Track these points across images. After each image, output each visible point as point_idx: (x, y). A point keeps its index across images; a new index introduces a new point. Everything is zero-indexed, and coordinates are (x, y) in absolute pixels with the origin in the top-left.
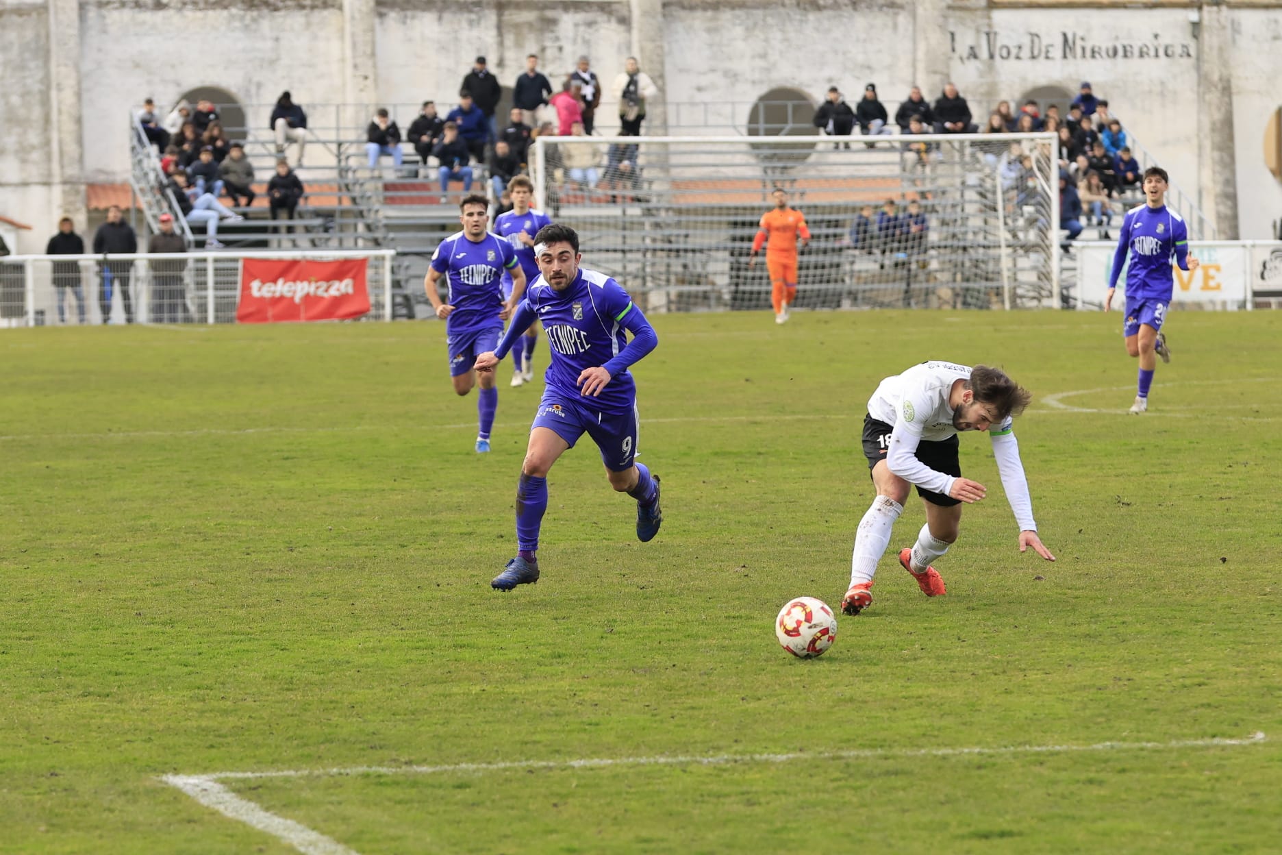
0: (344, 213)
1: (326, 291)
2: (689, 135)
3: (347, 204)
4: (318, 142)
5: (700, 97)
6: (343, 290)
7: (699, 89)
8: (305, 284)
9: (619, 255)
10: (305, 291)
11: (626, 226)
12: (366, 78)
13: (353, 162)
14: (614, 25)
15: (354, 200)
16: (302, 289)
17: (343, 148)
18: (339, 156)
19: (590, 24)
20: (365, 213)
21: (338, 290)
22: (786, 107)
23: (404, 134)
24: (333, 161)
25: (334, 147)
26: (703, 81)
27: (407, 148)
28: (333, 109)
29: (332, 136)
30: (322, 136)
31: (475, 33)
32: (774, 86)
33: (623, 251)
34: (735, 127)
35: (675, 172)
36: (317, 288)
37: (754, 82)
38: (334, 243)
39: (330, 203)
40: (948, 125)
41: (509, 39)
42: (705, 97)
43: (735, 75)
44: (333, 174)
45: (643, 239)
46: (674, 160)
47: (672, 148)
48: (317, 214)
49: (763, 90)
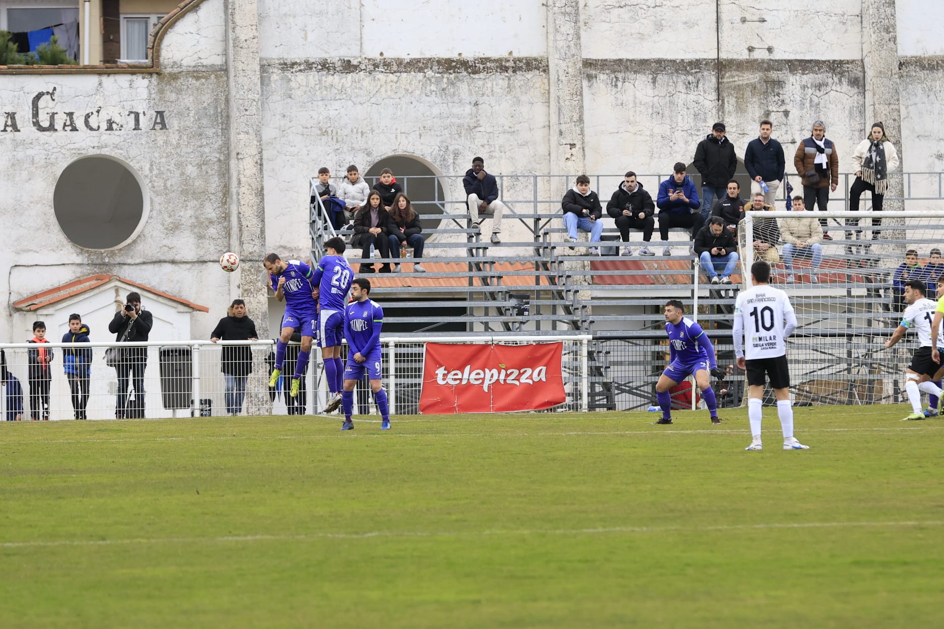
0: (538, 294)
1: (517, 379)
2: (929, 208)
3: (544, 284)
4: (513, 216)
5: (938, 166)
6: (536, 378)
7: (940, 157)
8: (495, 371)
9: (844, 340)
10: (495, 378)
12: (573, 146)
13: (554, 238)
14: (845, 87)
15: (552, 280)
16: (492, 376)
17: (542, 222)
18: (535, 232)
19: (819, 86)
20: (564, 294)
21: (531, 377)
24: (530, 238)
25: (531, 222)
27: (608, 223)
28: (532, 179)
29: (528, 210)
30: (520, 209)
31: (692, 97)
33: (850, 336)
36: (507, 375)
38: (531, 326)
39: (526, 282)
41: (730, 103)
44: (531, 251)
45: (869, 323)
46: (909, 235)
48: (510, 295)
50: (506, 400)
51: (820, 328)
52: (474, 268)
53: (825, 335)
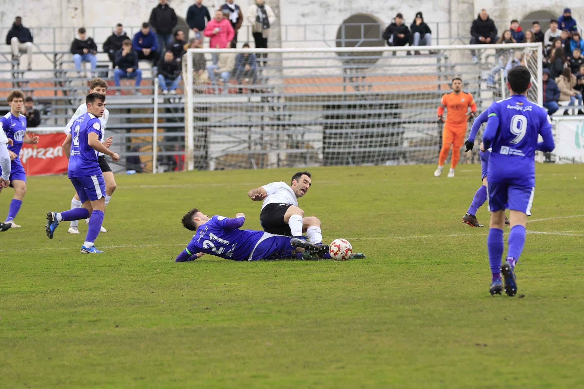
0: (57, 101)
1: (44, 154)
2: (296, 47)
3: (60, 96)
4: (41, 53)
5: (303, 21)
6: (56, 154)
7: (303, 15)
8: (30, 150)
9: (246, 129)
10: (30, 154)
11: (249, 109)
12: (76, 9)
13: (65, 67)
15: (65, 93)
16: (28, 153)
17: (58, 57)
18: (55, 62)
20: (72, 102)
21: (53, 154)
22: (360, 27)
23: (100, 48)
24: (51, 66)
25: (51, 57)
26: (306, 10)
27: (102, 57)
28: (51, 30)
29: (50, 49)
30: (44, 49)
32: (354, 13)
33: (251, 126)
34: (325, 41)
35: (286, 72)
36: (38, 153)
37: (340, 10)
38: (52, 121)
39: (48, 94)
40: (481, 38)
42: (307, 20)
43: (328, 6)
44: (51, 75)
45: (262, 118)
46: (285, 64)
47: (285, 56)
48: (40, 102)
49: (347, 15)
50: (37, 168)
51: (233, 121)
52: (16, 86)
53: (236, 126)
